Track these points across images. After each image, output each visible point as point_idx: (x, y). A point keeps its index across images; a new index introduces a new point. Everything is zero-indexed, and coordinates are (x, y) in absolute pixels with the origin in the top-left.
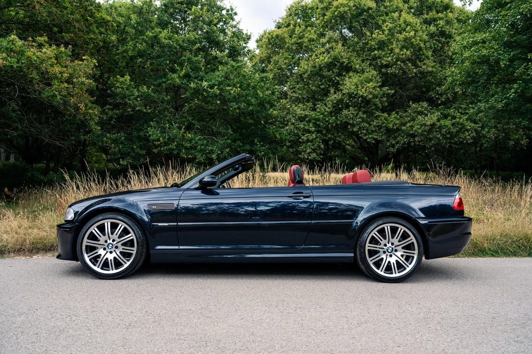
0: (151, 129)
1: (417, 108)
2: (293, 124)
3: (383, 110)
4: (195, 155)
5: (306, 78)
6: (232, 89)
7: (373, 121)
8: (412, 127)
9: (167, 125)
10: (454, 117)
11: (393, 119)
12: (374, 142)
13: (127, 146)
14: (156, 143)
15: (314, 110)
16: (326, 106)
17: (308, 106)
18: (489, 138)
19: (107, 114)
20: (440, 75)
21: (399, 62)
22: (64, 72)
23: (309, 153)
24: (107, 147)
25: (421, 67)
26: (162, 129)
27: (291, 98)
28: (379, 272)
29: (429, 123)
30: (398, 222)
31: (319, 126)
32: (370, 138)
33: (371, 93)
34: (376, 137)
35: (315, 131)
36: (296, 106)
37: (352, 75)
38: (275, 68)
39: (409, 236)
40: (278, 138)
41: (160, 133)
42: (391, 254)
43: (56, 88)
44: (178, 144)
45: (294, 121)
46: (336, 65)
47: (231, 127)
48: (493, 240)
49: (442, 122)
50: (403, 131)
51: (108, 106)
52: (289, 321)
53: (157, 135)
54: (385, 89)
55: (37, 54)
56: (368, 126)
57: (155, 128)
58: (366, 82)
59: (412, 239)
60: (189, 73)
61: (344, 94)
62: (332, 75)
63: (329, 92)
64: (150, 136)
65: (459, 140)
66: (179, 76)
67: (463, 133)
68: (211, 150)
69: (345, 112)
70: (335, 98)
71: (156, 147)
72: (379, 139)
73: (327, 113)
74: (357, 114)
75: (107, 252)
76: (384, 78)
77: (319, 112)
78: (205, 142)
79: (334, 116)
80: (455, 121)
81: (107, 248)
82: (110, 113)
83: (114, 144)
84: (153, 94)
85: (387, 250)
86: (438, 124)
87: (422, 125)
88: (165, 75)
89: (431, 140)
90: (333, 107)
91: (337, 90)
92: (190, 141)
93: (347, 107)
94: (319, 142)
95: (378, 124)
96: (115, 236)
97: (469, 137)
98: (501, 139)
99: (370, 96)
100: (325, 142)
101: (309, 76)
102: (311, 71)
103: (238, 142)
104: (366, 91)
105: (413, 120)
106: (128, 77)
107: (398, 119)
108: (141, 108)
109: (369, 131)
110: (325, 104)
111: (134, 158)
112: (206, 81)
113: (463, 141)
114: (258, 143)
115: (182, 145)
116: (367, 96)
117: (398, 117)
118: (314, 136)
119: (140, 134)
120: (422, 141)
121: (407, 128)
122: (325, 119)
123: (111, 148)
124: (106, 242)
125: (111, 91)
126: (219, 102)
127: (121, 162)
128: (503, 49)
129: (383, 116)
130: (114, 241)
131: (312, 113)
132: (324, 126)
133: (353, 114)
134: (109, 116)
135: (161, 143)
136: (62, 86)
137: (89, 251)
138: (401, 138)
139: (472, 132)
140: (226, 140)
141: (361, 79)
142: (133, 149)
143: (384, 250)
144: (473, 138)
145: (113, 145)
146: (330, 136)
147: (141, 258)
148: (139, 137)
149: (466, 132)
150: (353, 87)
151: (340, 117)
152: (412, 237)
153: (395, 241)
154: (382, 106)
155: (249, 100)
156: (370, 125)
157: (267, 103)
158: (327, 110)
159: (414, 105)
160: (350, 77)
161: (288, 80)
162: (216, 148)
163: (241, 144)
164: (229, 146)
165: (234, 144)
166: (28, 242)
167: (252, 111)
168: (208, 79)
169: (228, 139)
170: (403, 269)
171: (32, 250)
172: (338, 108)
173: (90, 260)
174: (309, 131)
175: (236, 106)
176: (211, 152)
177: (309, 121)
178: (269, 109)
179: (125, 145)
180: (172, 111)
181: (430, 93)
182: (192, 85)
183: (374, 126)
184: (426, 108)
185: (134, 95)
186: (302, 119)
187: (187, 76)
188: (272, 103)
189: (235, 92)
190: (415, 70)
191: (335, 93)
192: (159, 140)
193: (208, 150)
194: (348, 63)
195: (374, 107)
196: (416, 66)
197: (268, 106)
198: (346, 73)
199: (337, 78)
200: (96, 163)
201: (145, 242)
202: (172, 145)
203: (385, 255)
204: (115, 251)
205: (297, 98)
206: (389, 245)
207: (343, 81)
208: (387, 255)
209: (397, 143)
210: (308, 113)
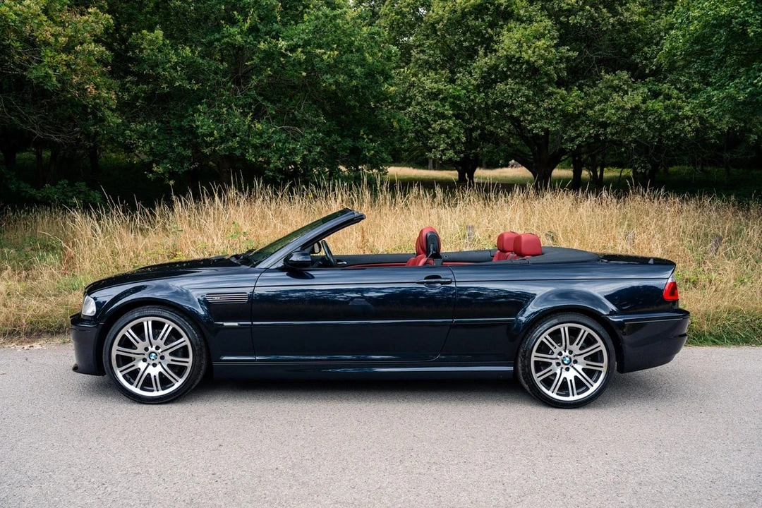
0: (200, 115)
1: (612, 81)
2: (419, 104)
3: (560, 83)
4: (269, 158)
5: (440, 29)
6: (325, 53)
7: (543, 101)
8: (603, 110)
9: (224, 110)
10: (668, 97)
11: (573, 99)
12: (543, 134)
13: (162, 143)
14: (208, 139)
15: (452, 81)
16: (472, 76)
17: (443, 75)
18: (719, 130)
19: (128, 90)
20: (650, 28)
21: (588, 7)
22: (59, 35)
23: (443, 151)
24: (132, 144)
25: (622, 15)
26: (215, 116)
27: (416, 61)
28: (549, 393)
29: (628, 106)
30: (580, 321)
31: (459, 107)
32: (536, 128)
33: (542, 56)
34: (546, 126)
35: (454, 115)
36: (424, 74)
37: (513, 25)
38: (392, 12)
39: (596, 342)
40: (396, 128)
41: (213, 123)
42: (568, 366)
43: (48, 62)
44: (241, 139)
45: (420, 99)
46: (488, 9)
47: (323, 110)
48: (717, 320)
49: (650, 104)
50: (588, 117)
51: (129, 78)
52: (420, 492)
53: (209, 126)
54: (564, 49)
55: (15, 8)
56: (534, 109)
57: (205, 113)
58: (535, 37)
59: (600, 346)
60: (256, 25)
61: (499, 58)
62: (481, 26)
63: (476, 52)
64: (198, 126)
65: (673, 133)
66: (242, 31)
67: (681, 122)
68: (294, 149)
69: (501, 86)
70: (486, 63)
71: (208, 145)
72: (552, 129)
73: (471, 87)
74: (519, 90)
75: (149, 364)
76: (562, 31)
77: (460, 85)
78: (284, 136)
79: (483, 91)
80: (669, 102)
81: (148, 359)
82: (135, 90)
83: (142, 139)
84: (201, 61)
85: (563, 361)
86: (643, 107)
87: (618, 109)
88: (218, 28)
89: (630, 131)
90: (482, 78)
91: (490, 50)
92: (261, 134)
93: (504, 77)
94: (459, 133)
95: (550, 106)
96: (160, 342)
97: (689, 129)
98: (737, 131)
99: (541, 62)
100: (469, 132)
101: (445, 25)
102: (449, 19)
103: (334, 137)
104: (534, 52)
105: (606, 99)
106: (159, 33)
107: (583, 98)
108: (183, 83)
109: (537, 117)
110: (470, 73)
111: (173, 162)
112: (283, 38)
113: (680, 134)
114: (365, 136)
115: (249, 142)
116: (536, 61)
117: (583, 95)
118: (451, 123)
119: (182, 123)
120: (616, 133)
121: (595, 112)
122: (469, 97)
123: (137, 147)
124: (146, 349)
125: (134, 53)
126: (304, 74)
127: (155, 169)
128: (753, 7)
129: (558, 93)
130: (157, 348)
131: (449, 86)
132: (467, 107)
133: (512, 89)
134: (133, 94)
135: (216, 139)
136: (58, 58)
137: (121, 363)
138: (586, 128)
139: (694, 121)
140: (315, 133)
141: (527, 33)
142: (171, 146)
143: (557, 361)
144: (696, 130)
145: (141, 141)
146: (476, 123)
147: (199, 373)
148: (181, 128)
149: (685, 121)
150: (514, 47)
151: (493, 94)
152: (600, 342)
153: (575, 348)
154: (558, 76)
155: (350, 70)
156: (539, 107)
157: (379, 73)
158: (473, 82)
159: (607, 76)
160: (509, 30)
161: (413, 32)
162: (300, 146)
163: (339, 139)
164: (321, 143)
165: (327, 138)
166: (24, 321)
167: (356, 86)
168: (287, 36)
169: (319, 131)
170: (585, 388)
171: (31, 333)
172: (490, 79)
173: (124, 376)
174: (443, 116)
175: (331, 81)
176: (293, 152)
177: (444, 99)
178: (383, 82)
179: (159, 141)
180: (231, 87)
181: (633, 57)
182: (262, 46)
183: (545, 109)
184: (626, 81)
185: (170, 62)
186: (433, 96)
187: (253, 30)
188: (387, 74)
189: (329, 57)
190: (612, 20)
191: (486, 55)
192: (211, 134)
193: (288, 149)
194: (508, 6)
195: (545, 79)
196: (615, 13)
197: (381, 79)
198: (504, 22)
199: (489, 30)
200: (113, 152)
201: (204, 350)
202: (232, 141)
203: (559, 368)
204: (160, 363)
205: (427, 62)
206: (566, 354)
207: (498, 37)
208: (562, 368)
209: (579, 136)
210: (442, 87)
